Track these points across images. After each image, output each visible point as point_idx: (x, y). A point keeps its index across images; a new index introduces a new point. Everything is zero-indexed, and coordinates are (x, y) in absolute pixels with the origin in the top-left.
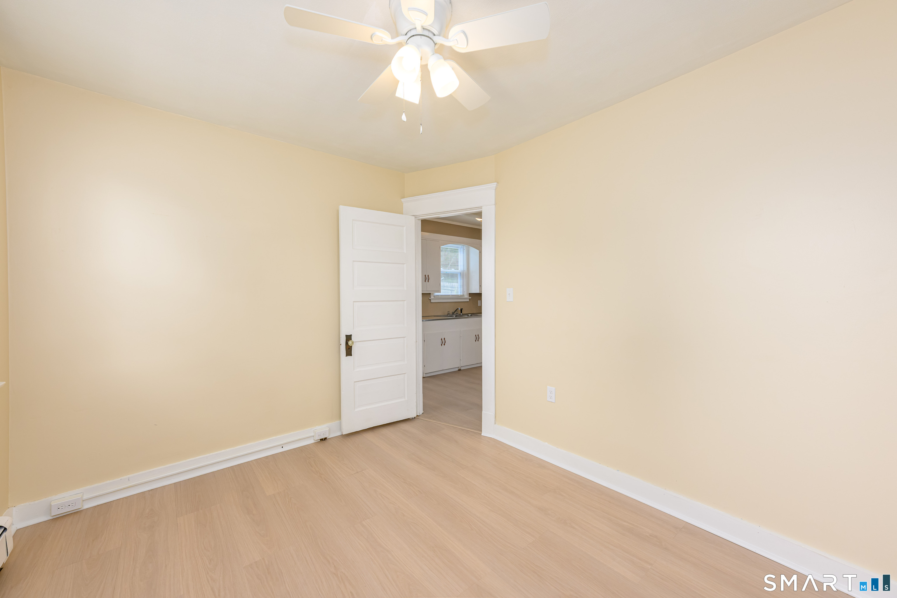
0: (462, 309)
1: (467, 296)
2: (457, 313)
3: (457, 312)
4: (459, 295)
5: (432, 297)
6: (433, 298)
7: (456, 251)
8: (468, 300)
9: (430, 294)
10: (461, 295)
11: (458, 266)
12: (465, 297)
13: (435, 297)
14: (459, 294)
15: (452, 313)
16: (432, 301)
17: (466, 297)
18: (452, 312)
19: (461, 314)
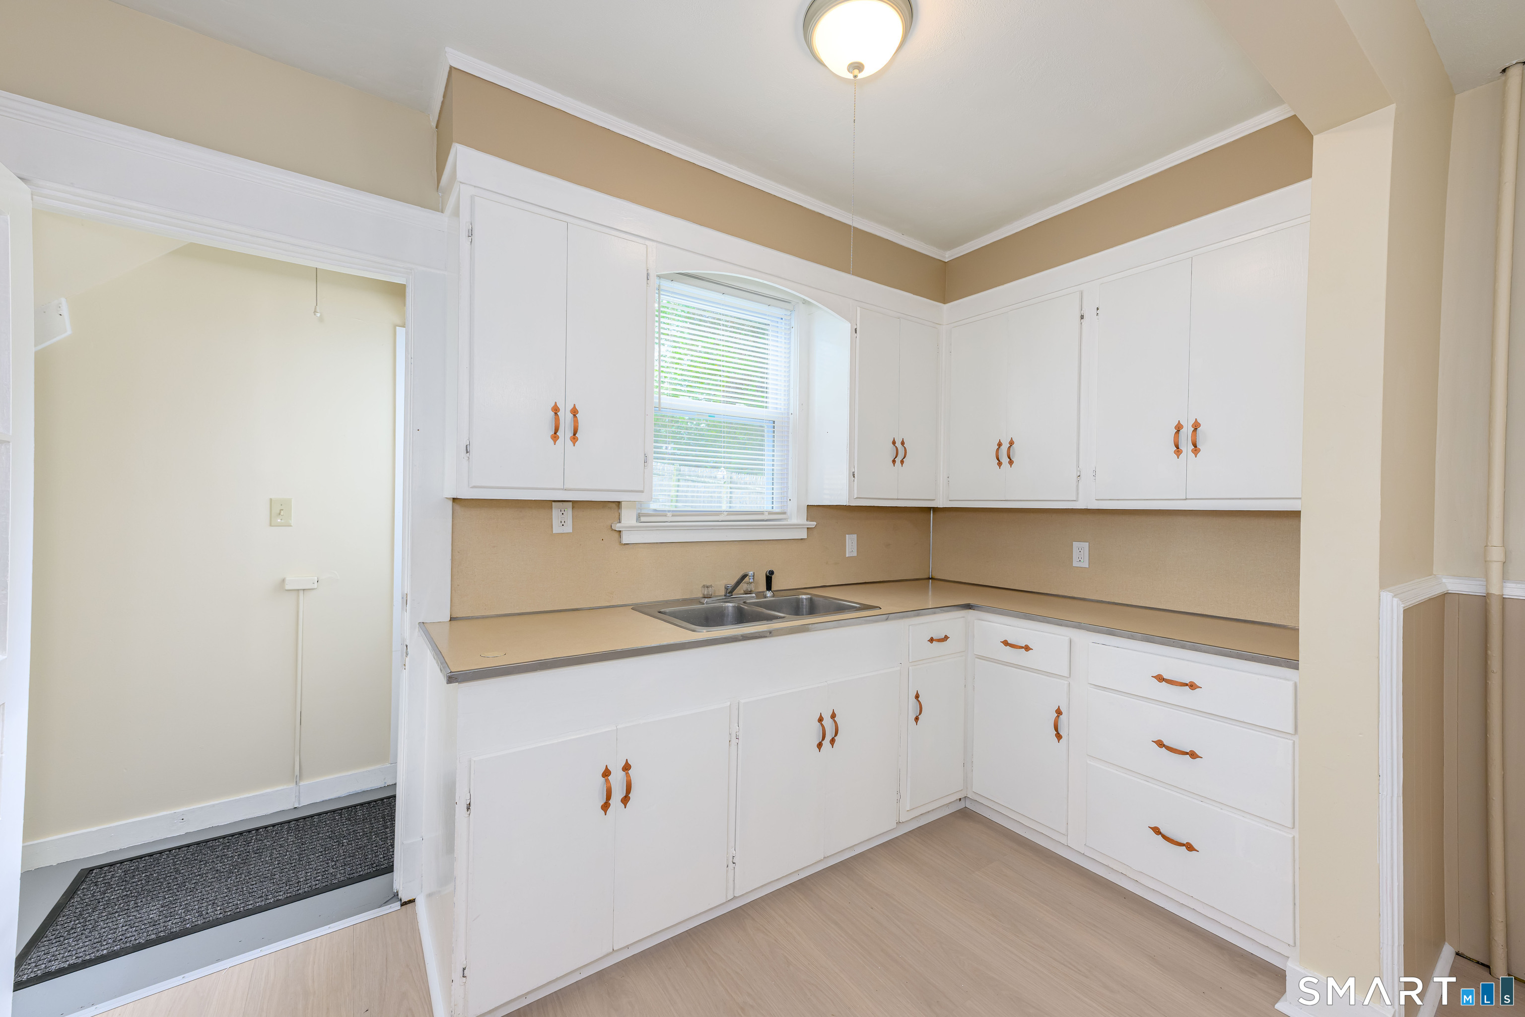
0: (772, 573)
1: (798, 518)
2: (750, 592)
3: (750, 587)
4: (762, 513)
5: (628, 518)
6: (633, 522)
7: (759, 331)
8: (803, 535)
9: (618, 504)
10: (770, 513)
11: (763, 390)
12: (789, 522)
13: (643, 519)
14: (766, 506)
15: (723, 593)
16: (625, 540)
17: (794, 521)
18: (726, 588)
19: (769, 594)
